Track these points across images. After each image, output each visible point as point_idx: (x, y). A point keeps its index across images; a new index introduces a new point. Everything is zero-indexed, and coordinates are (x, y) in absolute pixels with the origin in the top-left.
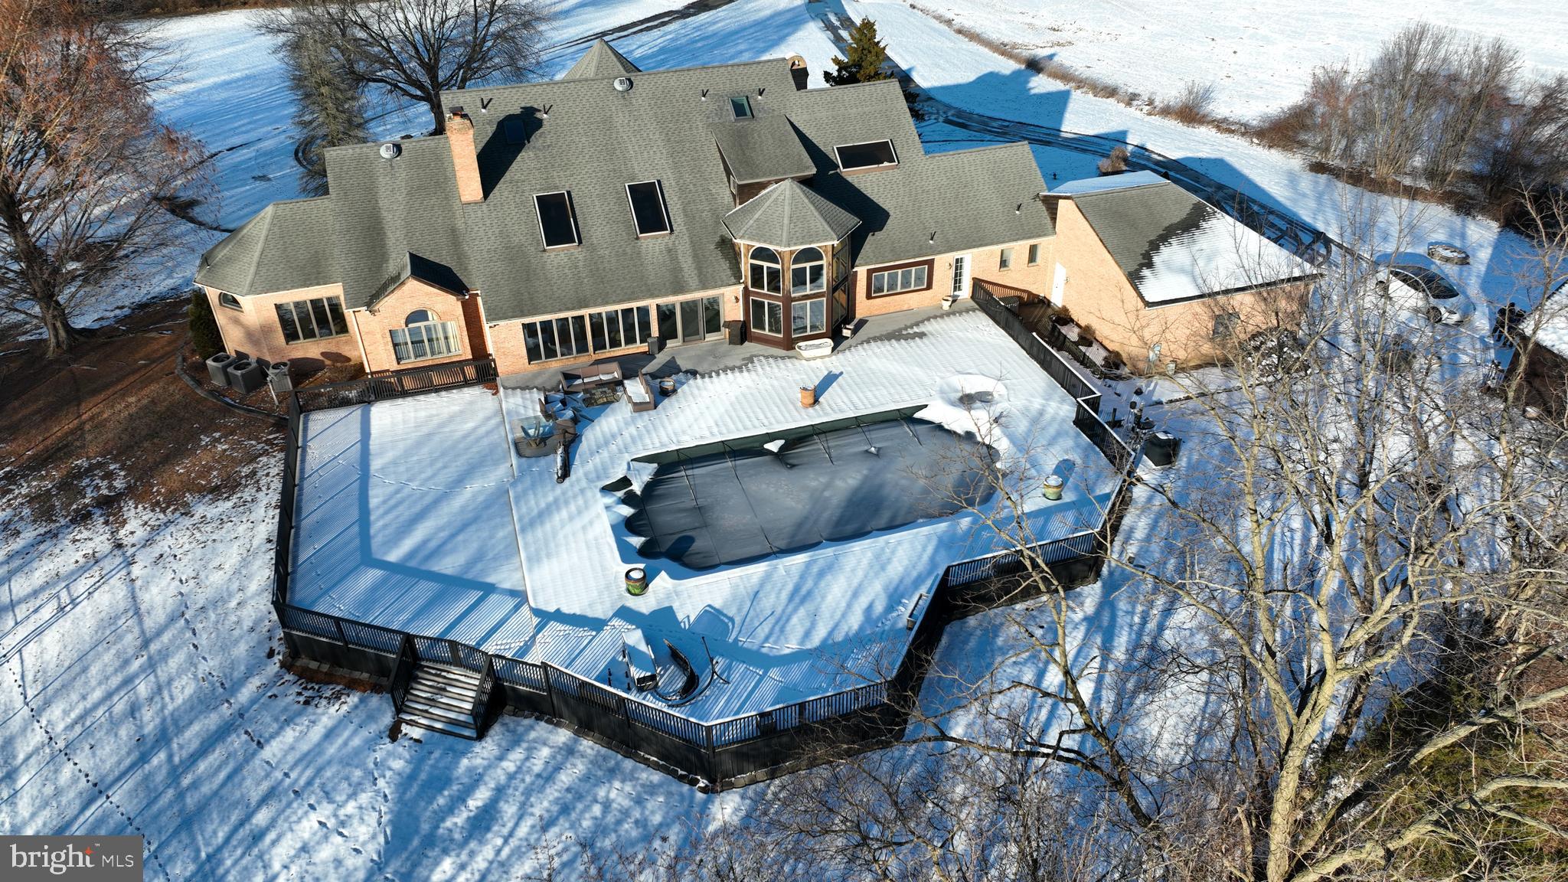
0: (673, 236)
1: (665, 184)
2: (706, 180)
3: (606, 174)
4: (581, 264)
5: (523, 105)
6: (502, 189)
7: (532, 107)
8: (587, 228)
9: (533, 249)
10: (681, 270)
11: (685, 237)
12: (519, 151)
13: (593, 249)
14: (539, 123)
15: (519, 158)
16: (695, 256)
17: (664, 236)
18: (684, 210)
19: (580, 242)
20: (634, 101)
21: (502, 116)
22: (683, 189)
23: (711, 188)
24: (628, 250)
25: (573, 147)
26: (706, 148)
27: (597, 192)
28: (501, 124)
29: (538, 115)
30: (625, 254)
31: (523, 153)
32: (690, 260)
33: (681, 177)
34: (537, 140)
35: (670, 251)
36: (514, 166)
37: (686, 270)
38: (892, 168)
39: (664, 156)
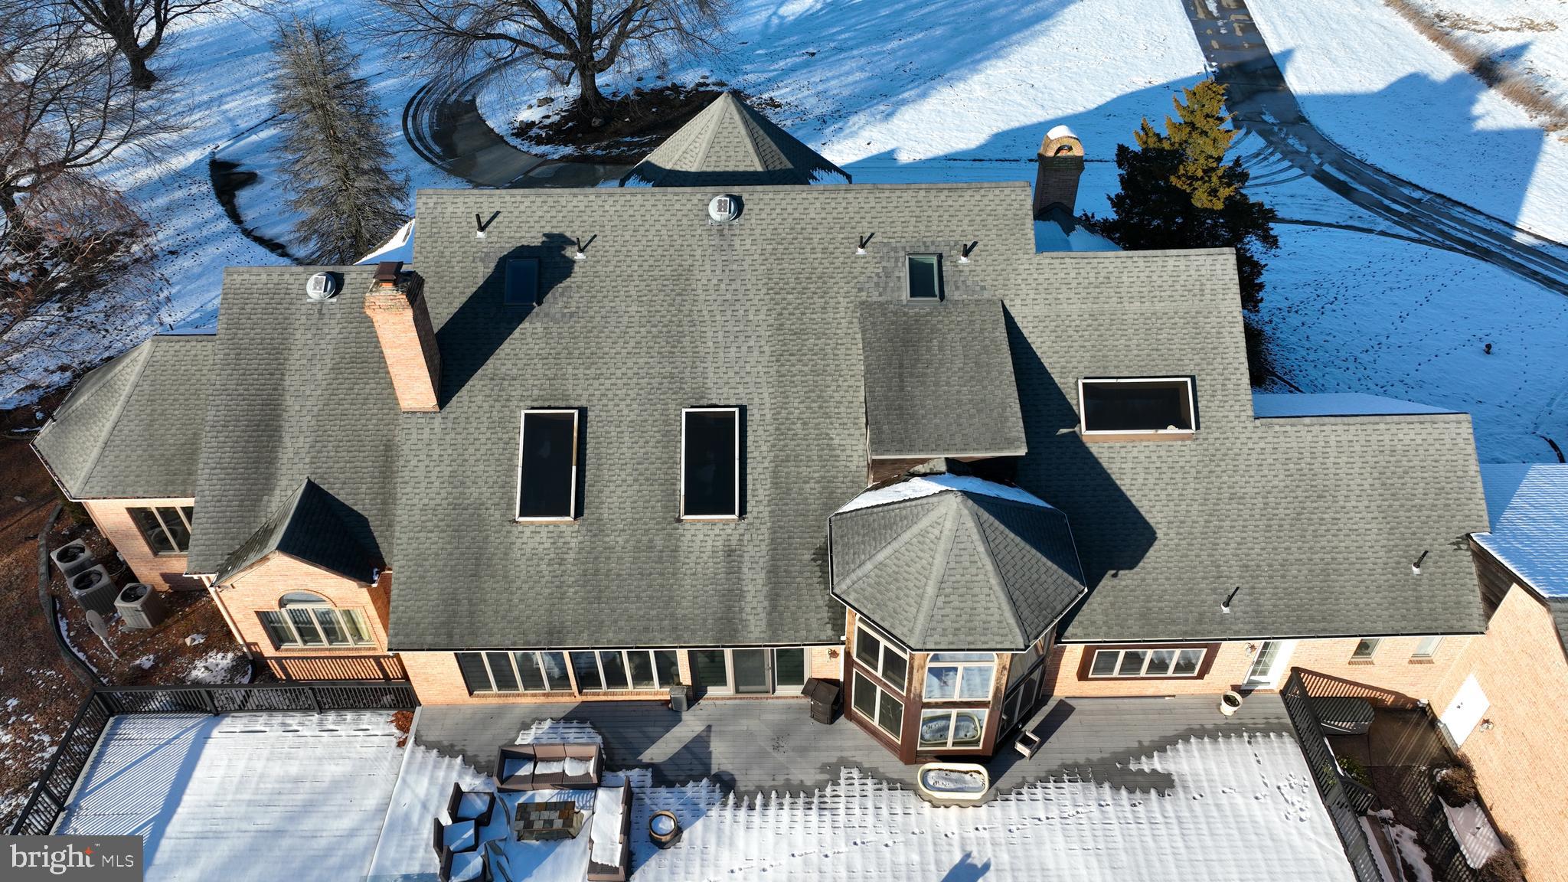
0: (743, 524)
1: (753, 415)
2: (827, 415)
3: (655, 382)
4: (571, 556)
5: (547, 230)
6: (474, 391)
7: (561, 236)
8: (599, 487)
9: (497, 514)
10: (741, 596)
11: (764, 529)
12: (521, 320)
13: (598, 530)
14: (566, 268)
15: (517, 333)
16: (773, 571)
17: (727, 523)
18: (775, 474)
19: (579, 513)
20: (737, 242)
21: (508, 247)
22: (781, 431)
23: (833, 433)
24: (659, 543)
25: (613, 319)
26: (842, 350)
27: (633, 417)
28: (503, 262)
29: (570, 252)
30: (651, 547)
31: (525, 324)
32: (761, 577)
33: (784, 406)
34: (556, 301)
35: (731, 554)
36: (506, 347)
37: (749, 598)
38: (1183, 438)
39: (765, 359)
